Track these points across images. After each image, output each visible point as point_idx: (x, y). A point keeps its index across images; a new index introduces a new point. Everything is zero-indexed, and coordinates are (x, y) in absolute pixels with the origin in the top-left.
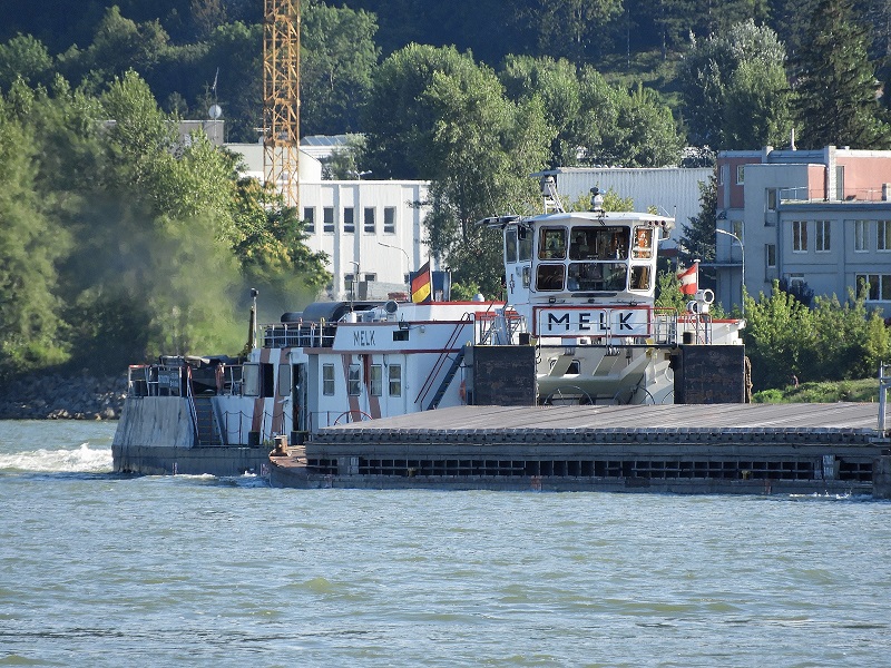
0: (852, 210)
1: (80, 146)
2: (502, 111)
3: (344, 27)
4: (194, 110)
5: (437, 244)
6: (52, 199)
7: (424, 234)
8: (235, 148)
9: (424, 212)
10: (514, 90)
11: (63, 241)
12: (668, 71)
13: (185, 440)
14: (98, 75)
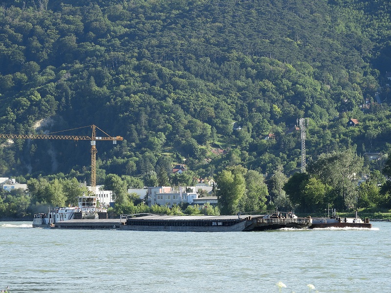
0: (165, 194)
1: (68, 186)
2: (121, 182)
3: (102, 172)
4: (82, 182)
5: (113, 199)
6: (65, 193)
7: (112, 197)
8: (88, 187)
9: (112, 195)
10: (123, 179)
11: (66, 198)
12: (142, 177)
13: (41, 223)
14: (70, 178)
